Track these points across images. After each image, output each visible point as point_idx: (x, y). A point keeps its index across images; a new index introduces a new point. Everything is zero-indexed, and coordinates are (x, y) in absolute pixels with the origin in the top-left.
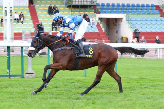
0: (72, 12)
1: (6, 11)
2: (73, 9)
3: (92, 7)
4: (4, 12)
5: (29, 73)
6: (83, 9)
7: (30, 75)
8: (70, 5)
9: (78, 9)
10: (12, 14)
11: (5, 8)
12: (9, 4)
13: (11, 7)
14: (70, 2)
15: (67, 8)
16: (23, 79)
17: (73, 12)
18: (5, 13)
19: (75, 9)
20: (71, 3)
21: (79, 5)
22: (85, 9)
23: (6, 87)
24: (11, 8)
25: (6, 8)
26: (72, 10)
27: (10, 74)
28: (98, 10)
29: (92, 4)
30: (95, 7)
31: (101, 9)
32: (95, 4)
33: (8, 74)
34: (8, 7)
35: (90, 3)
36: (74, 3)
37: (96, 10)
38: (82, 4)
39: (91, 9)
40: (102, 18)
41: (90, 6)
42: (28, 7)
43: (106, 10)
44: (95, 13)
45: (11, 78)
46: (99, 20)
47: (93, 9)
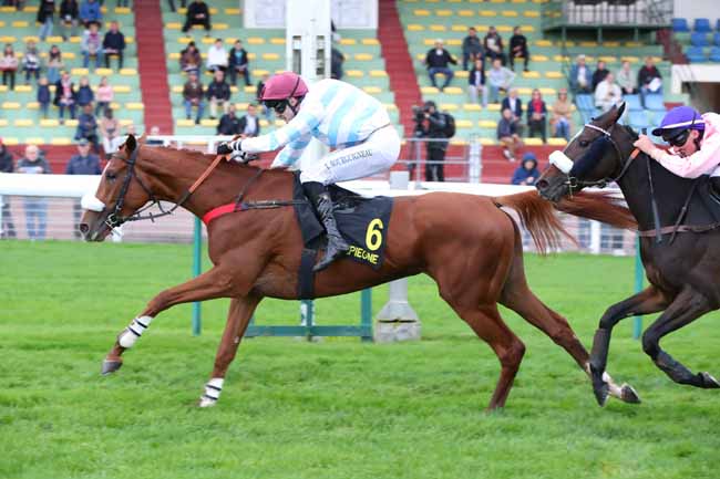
0: (564, 55)
1: (297, 52)
2: (570, 44)
3: (653, 35)
4: (290, 54)
5: (396, 321)
6: (615, 44)
7: (400, 327)
8: (556, 24)
9: (593, 45)
10: (323, 64)
11: (296, 38)
12: (313, 20)
13: (322, 37)
14: (557, 15)
15: (545, 38)
16: (367, 345)
17: (568, 55)
18: (294, 59)
19: (577, 44)
20: (558, 19)
21: (597, 24)
22: (623, 45)
23: (301, 380)
24: (321, 41)
25: (297, 42)
26: (564, 48)
27: (314, 324)
28: (679, 49)
29: (654, 23)
30: (667, 36)
31: (691, 43)
32: (667, 21)
33: (304, 324)
34: (307, 34)
35: (644, 19)
36: (575, 20)
37: (672, 49)
38: (608, 20)
39: (649, 44)
40: (695, 84)
41: (645, 31)
42: (375, 34)
43: (714, 48)
44: (665, 59)
45: (316, 341)
46: (683, 91)
47: (657, 43)
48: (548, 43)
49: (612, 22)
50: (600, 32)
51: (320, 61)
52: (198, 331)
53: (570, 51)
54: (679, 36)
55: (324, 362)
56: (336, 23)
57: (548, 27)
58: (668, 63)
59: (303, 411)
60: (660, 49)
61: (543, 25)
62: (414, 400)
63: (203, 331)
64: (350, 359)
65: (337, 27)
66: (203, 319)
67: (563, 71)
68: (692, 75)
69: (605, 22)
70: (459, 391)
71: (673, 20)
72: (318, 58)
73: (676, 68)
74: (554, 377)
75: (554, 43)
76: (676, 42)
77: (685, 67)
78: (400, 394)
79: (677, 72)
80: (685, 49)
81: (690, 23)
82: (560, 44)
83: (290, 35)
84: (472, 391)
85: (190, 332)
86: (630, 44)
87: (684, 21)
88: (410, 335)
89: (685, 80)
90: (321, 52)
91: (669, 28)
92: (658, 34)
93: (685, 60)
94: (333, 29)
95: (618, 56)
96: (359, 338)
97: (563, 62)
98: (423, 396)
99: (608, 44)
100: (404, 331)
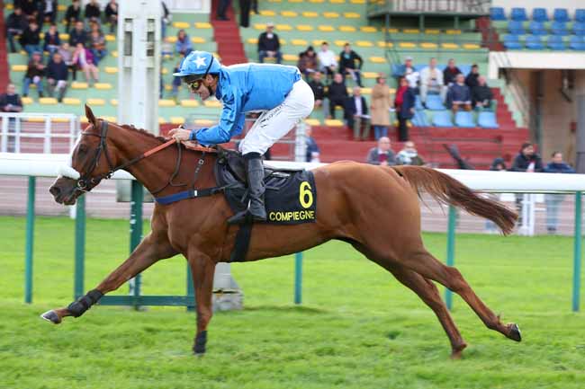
0: (387, 41)
1: (129, 34)
2: (393, 31)
3: (472, 23)
4: (122, 36)
5: (220, 292)
6: (436, 31)
8: (380, 11)
10: (153, 46)
11: (128, 20)
12: (143, 4)
13: (152, 20)
14: (382, 2)
15: (370, 25)
16: (192, 314)
17: (392, 41)
18: (125, 41)
19: (400, 31)
20: (383, 6)
21: (419, 12)
22: (443, 31)
23: (127, 347)
24: (151, 24)
25: (128, 25)
26: (387, 34)
27: (142, 294)
28: (496, 37)
29: (473, 12)
30: (485, 25)
31: (508, 31)
32: (485, 9)
33: (132, 294)
34: (138, 17)
35: (463, 8)
36: (398, 8)
37: (490, 36)
38: (430, 8)
39: (467, 31)
40: (512, 70)
41: (464, 19)
42: (207, 18)
43: (529, 35)
44: (483, 46)
45: (143, 310)
46: (500, 77)
47: (476, 31)
48: (372, 29)
49: (433, 10)
50: (422, 20)
51: (150, 43)
52: (29, 300)
53: (393, 37)
54: (497, 24)
55: (150, 330)
56: (169, 7)
57: (372, 14)
58: (486, 50)
59: (128, 376)
60: (479, 36)
61: (368, 12)
62: (234, 367)
63: (35, 300)
64: (174, 328)
65: (171, 11)
66: (34, 289)
67: (386, 56)
68: (509, 62)
69: (427, 10)
70: (277, 358)
71: (491, 9)
72: (148, 40)
73: (493, 54)
74: (369, 346)
75: (379, 30)
76: (494, 29)
77: (502, 53)
78: (222, 361)
79: (494, 58)
80: (502, 37)
81: (508, 11)
82: (384, 30)
83: (121, 18)
84: (291, 359)
85: (22, 300)
86: (450, 32)
87: (501, 10)
88: (234, 305)
89: (502, 66)
90: (151, 35)
91: (487, 17)
92: (477, 23)
93: (502, 47)
94: (167, 12)
95: (439, 42)
96: (184, 308)
97: (387, 47)
98: (243, 363)
99: (429, 31)
100: (227, 301)
